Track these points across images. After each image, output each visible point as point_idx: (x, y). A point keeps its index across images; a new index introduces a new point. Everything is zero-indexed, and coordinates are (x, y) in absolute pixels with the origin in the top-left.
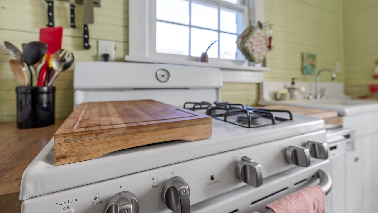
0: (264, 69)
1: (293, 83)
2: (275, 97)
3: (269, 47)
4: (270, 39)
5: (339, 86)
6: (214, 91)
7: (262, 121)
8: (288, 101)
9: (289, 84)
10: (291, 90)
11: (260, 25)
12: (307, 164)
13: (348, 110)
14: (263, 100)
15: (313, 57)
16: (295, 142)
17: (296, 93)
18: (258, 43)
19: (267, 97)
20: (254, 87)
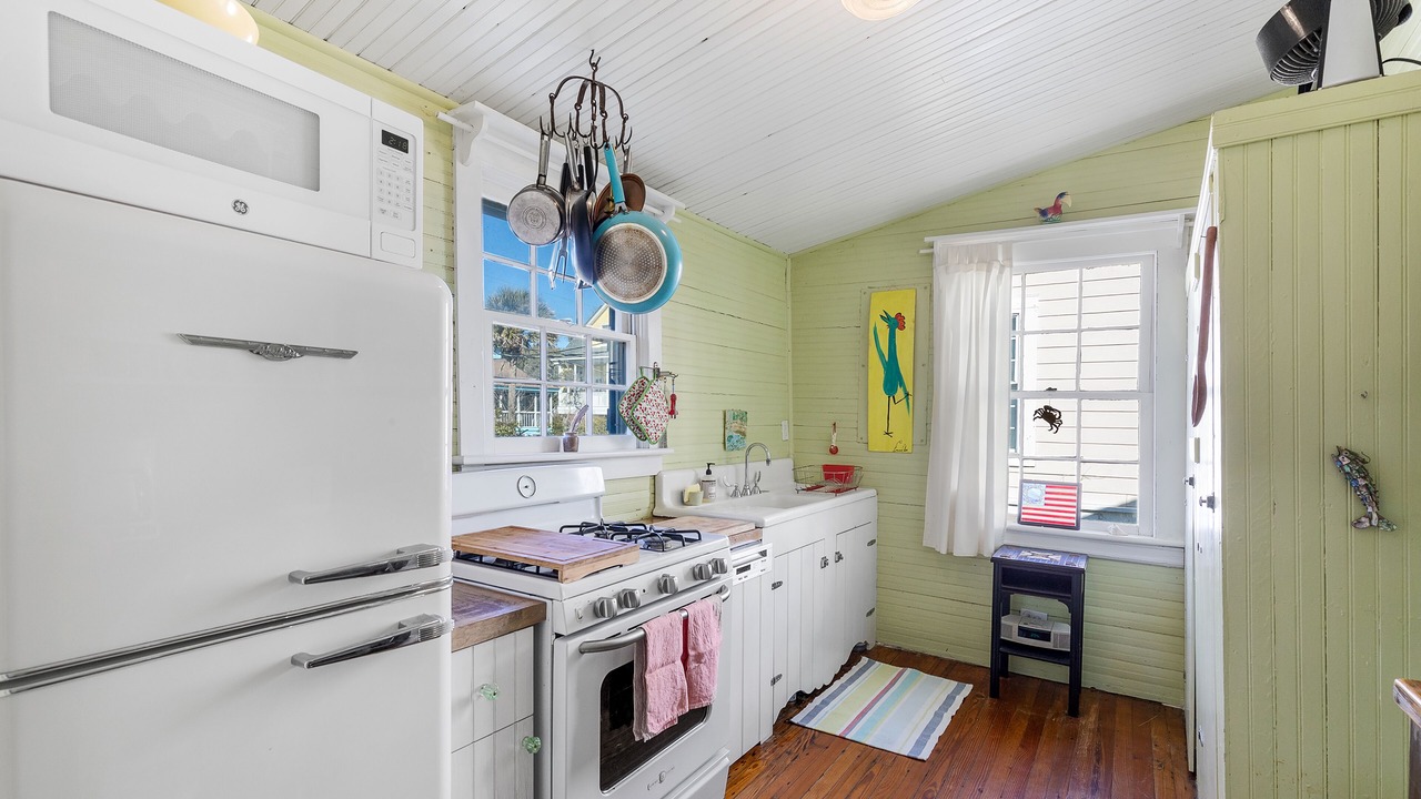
0: (663, 450)
1: (709, 472)
2: (682, 499)
3: (672, 412)
4: (673, 398)
5: (783, 467)
6: (592, 501)
7: (672, 543)
8: (701, 507)
9: (702, 474)
10: (704, 484)
11: (657, 373)
12: (710, 580)
13: (768, 520)
14: (662, 505)
15: (742, 417)
16: (702, 560)
17: (713, 489)
18: (654, 409)
19: (668, 502)
20: (648, 483)
